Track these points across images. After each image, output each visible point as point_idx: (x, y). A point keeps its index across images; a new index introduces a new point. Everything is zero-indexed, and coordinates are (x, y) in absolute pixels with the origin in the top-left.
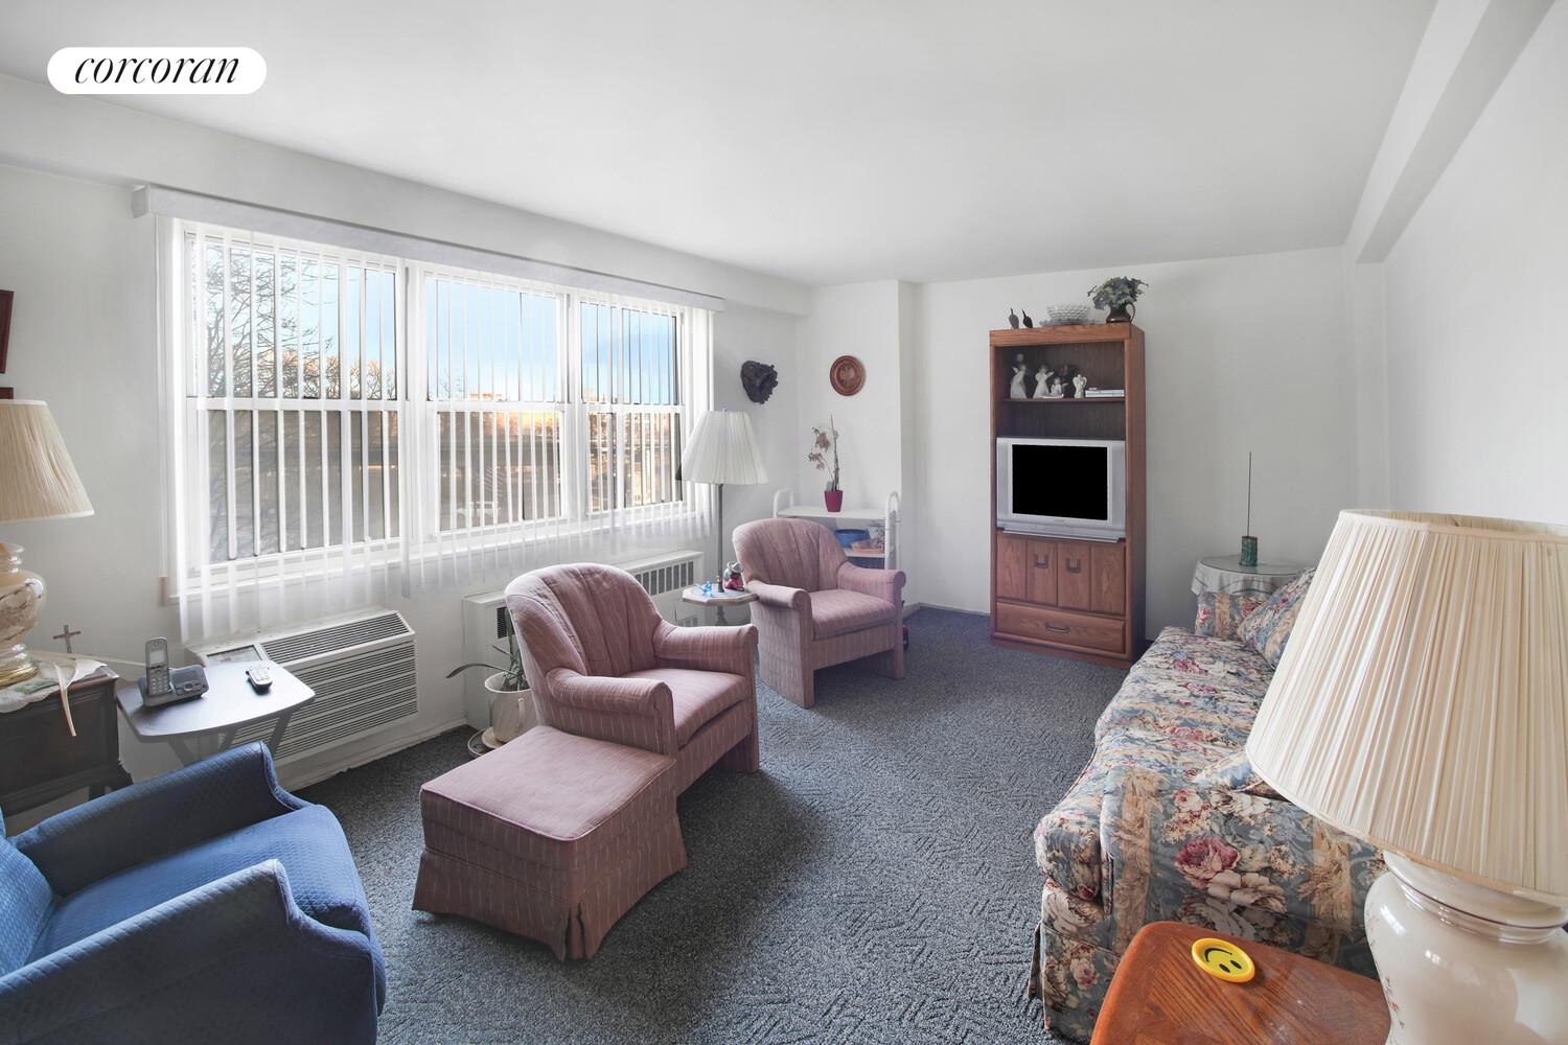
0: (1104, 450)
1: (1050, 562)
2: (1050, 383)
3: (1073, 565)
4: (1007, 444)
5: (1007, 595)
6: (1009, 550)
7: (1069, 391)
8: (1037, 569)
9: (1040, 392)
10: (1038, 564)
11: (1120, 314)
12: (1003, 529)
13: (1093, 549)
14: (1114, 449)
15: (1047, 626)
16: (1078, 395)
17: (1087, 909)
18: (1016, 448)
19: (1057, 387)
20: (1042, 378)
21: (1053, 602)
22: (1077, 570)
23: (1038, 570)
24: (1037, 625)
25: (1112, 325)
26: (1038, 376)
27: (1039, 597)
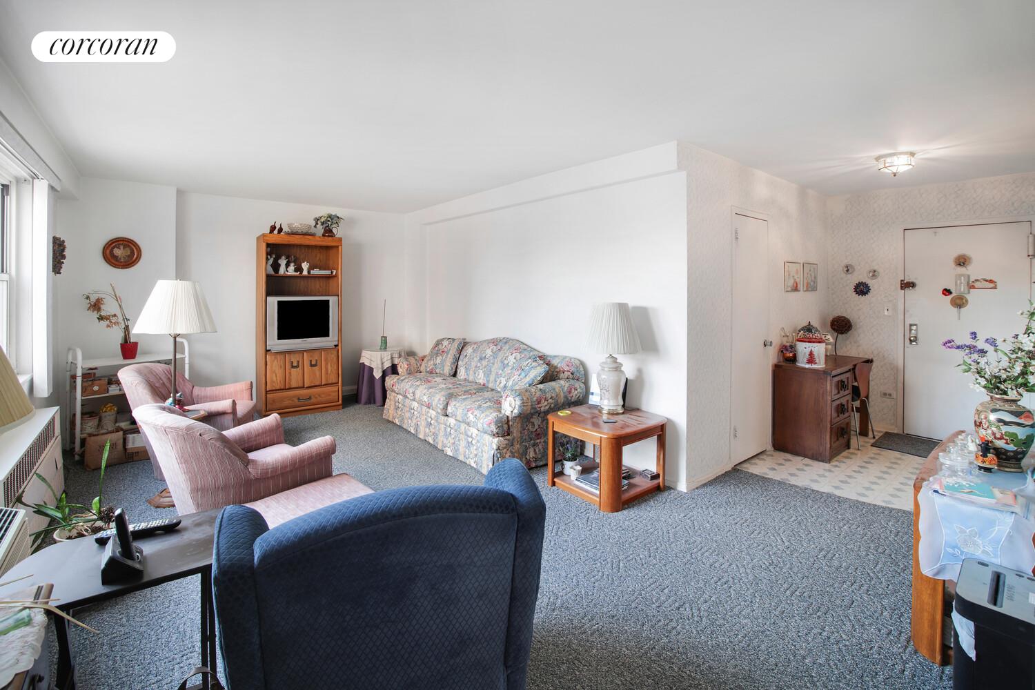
0: (328, 301)
1: (300, 364)
2: (287, 265)
3: (313, 363)
4: (273, 301)
5: (274, 388)
6: (276, 361)
7: (299, 269)
8: (292, 369)
9: (282, 271)
10: (293, 367)
11: (328, 232)
12: (269, 350)
13: (323, 353)
14: (332, 300)
15: (299, 399)
16: (305, 273)
17: (508, 437)
18: (279, 303)
19: (292, 268)
20: (283, 262)
21: (301, 385)
22: (315, 365)
23: (294, 370)
24: (293, 401)
25: (326, 238)
26: (280, 261)
27: (294, 384)
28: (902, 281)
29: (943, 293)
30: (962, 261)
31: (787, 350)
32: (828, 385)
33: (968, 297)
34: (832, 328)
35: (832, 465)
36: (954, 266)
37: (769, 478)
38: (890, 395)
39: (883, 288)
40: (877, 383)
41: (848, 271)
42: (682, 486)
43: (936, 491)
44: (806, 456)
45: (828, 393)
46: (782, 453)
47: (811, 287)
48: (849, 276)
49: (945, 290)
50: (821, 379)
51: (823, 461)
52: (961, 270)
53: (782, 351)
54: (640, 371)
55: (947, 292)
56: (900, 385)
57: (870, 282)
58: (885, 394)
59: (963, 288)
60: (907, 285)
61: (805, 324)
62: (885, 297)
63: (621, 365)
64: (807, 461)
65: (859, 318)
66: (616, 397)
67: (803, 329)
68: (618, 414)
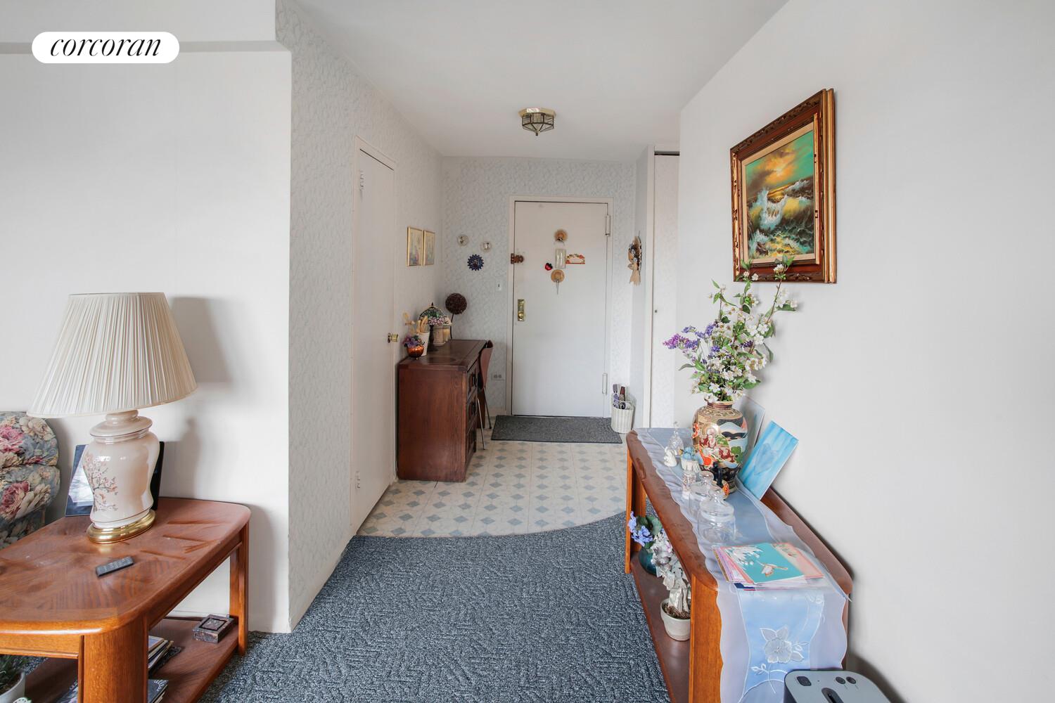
28: (512, 254)
29: (546, 268)
30: (560, 237)
31: (412, 343)
32: (464, 384)
33: (564, 271)
34: (447, 308)
35: (468, 484)
36: (554, 240)
37: (407, 539)
38: (500, 376)
39: (495, 261)
40: (493, 367)
41: (462, 242)
42: (282, 624)
43: (739, 585)
44: (437, 479)
45: (463, 395)
46: (410, 483)
47: (429, 262)
48: (463, 247)
49: (548, 264)
50: (456, 377)
51: (457, 481)
52: (559, 245)
53: (406, 345)
54: (191, 423)
55: (549, 266)
56: (509, 364)
57: (484, 256)
58: (496, 376)
59: (562, 262)
60: (517, 259)
61: (428, 306)
62: (497, 271)
63: (148, 422)
64: (442, 486)
65: (472, 295)
66: (136, 495)
67: (425, 313)
68: (141, 532)
